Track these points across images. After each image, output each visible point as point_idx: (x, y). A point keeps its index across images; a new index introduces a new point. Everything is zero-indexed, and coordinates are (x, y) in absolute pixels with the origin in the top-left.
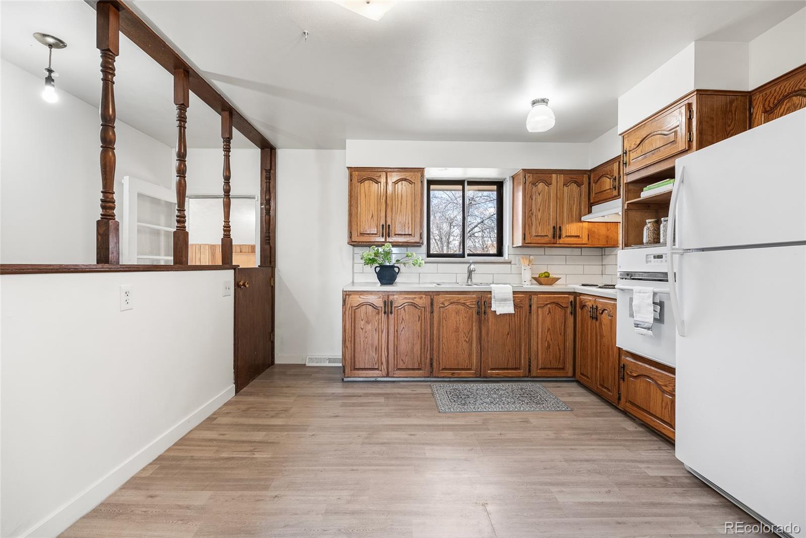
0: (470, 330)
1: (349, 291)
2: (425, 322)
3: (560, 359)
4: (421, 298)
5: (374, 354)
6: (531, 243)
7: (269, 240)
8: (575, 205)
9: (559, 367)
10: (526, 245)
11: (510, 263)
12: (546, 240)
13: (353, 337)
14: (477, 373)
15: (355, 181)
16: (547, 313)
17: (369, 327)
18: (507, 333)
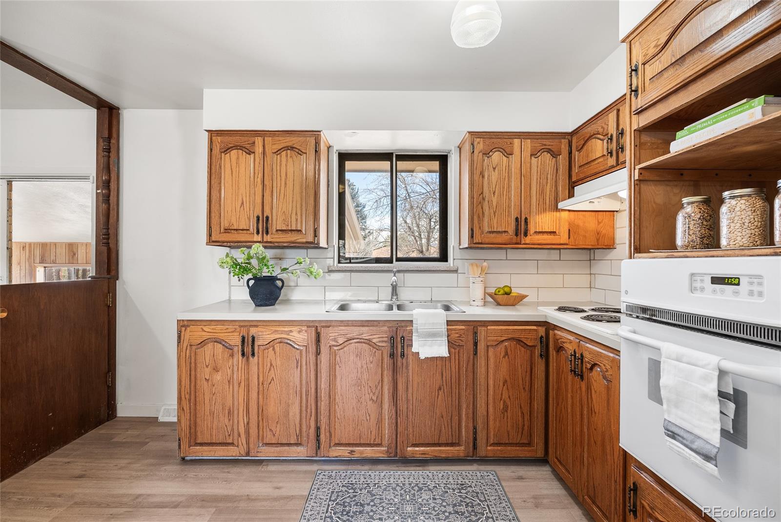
0: (379, 383)
1: (188, 320)
2: (307, 369)
3: (523, 429)
4: (299, 332)
5: (226, 421)
6: (481, 243)
7: (108, 239)
8: (549, 184)
9: (520, 442)
10: (475, 245)
11: (456, 271)
12: (504, 238)
13: (193, 393)
14: (390, 451)
15: (216, 150)
16: (503, 354)
17: (218, 377)
18: (437, 388)
